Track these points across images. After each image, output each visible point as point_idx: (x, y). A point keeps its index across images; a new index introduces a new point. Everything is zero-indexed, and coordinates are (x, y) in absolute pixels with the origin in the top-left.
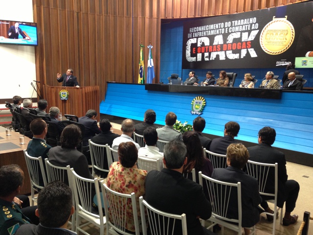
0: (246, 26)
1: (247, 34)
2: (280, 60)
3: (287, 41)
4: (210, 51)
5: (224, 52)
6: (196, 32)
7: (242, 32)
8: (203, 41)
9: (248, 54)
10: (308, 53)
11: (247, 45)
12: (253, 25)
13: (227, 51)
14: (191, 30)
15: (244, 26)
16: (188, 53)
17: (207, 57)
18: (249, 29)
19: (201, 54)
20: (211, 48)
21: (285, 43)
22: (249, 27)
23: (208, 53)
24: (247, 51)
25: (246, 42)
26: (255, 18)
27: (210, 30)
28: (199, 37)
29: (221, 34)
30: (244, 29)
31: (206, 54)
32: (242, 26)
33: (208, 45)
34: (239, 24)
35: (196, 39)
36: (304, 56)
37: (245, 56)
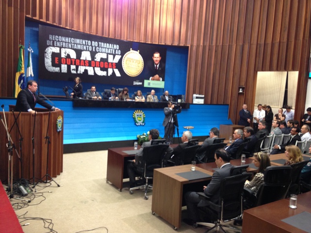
0: (112, 50)
1: (112, 56)
2: (135, 81)
3: (139, 68)
4: (77, 64)
5: (92, 68)
6: (59, 41)
7: (108, 54)
8: (68, 53)
9: (114, 73)
10: (151, 78)
11: (112, 65)
12: (117, 51)
13: (95, 68)
14: (50, 37)
15: (109, 50)
16: (48, 61)
17: (74, 70)
18: (114, 53)
19: (66, 66)
20: (78, 61)
21: (138, 69)
22: (114, 51)
23: (75, 66)
24: (113, 70)
25: (112, 63)
26: (118, 46)
27: (77, 44)
28: (62, 47)
29: (89, 50)
30: (109, 52)
31: (73, 67)
32: (108, 49)
33: (75, 58)
34: (105, 46)
35: (58, 49)
36: (149, 79)
37: (111, 74)
